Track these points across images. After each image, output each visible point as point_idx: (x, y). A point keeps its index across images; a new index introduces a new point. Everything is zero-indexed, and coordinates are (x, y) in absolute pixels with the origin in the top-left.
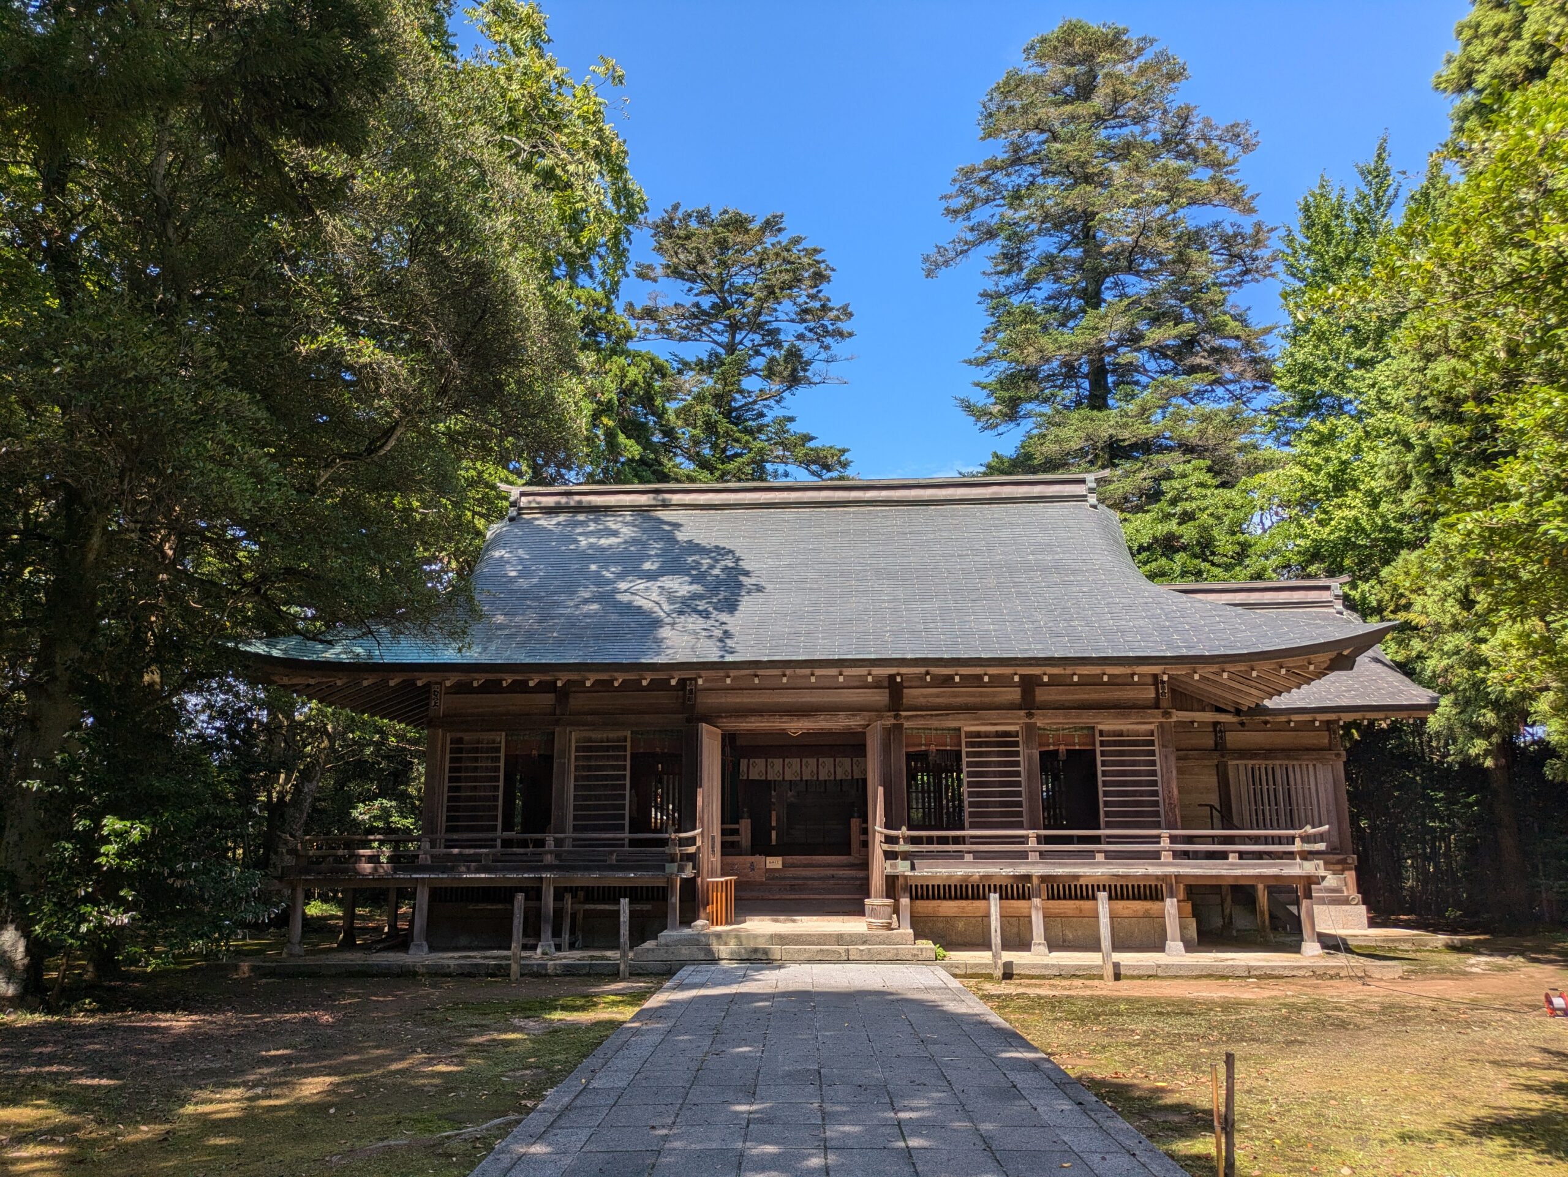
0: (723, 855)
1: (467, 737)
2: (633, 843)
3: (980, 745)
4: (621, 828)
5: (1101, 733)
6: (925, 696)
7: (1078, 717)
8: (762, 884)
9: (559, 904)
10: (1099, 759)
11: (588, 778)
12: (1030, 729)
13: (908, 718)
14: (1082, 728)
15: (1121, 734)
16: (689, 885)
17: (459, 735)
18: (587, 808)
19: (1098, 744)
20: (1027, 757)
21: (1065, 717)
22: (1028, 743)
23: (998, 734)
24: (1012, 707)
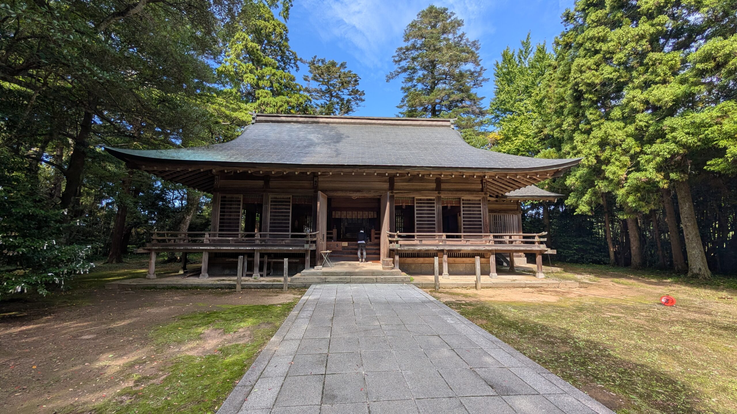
0: (327, 241)
1: (228, 196)
2: (293, 236)
3: (421, 203)
4: (288, 231)
5: (463, 200)
6: (402, 185)
7: (456, 194)
8: (340, 251)
9: (262, 259)
10: (462, 209)
11: (275, 212)
12: (439, 198)
13: (396, 193)
14: (456, 199)
15: (469, 200)
16: (313, 252)
17: (224, 195)
18: (275, 223)
19: (462, 204)
20: (437, 208)
21: (452, 194)
22: (438, 203)
23: (428, 200)
24: (432, 190)
